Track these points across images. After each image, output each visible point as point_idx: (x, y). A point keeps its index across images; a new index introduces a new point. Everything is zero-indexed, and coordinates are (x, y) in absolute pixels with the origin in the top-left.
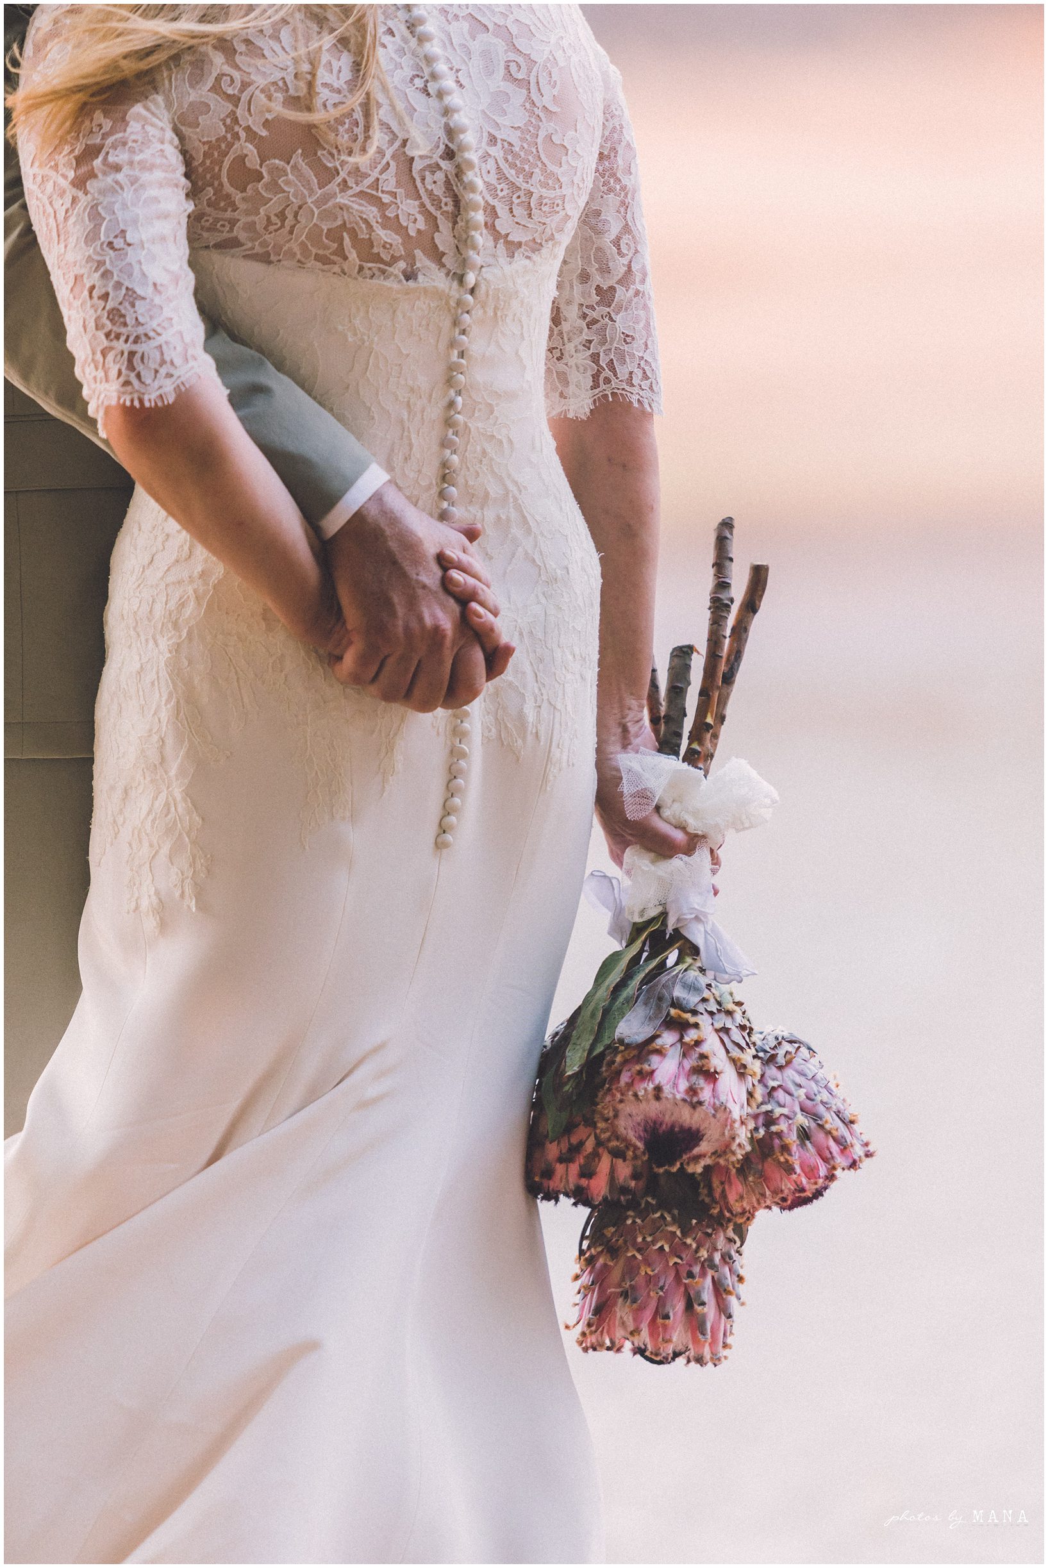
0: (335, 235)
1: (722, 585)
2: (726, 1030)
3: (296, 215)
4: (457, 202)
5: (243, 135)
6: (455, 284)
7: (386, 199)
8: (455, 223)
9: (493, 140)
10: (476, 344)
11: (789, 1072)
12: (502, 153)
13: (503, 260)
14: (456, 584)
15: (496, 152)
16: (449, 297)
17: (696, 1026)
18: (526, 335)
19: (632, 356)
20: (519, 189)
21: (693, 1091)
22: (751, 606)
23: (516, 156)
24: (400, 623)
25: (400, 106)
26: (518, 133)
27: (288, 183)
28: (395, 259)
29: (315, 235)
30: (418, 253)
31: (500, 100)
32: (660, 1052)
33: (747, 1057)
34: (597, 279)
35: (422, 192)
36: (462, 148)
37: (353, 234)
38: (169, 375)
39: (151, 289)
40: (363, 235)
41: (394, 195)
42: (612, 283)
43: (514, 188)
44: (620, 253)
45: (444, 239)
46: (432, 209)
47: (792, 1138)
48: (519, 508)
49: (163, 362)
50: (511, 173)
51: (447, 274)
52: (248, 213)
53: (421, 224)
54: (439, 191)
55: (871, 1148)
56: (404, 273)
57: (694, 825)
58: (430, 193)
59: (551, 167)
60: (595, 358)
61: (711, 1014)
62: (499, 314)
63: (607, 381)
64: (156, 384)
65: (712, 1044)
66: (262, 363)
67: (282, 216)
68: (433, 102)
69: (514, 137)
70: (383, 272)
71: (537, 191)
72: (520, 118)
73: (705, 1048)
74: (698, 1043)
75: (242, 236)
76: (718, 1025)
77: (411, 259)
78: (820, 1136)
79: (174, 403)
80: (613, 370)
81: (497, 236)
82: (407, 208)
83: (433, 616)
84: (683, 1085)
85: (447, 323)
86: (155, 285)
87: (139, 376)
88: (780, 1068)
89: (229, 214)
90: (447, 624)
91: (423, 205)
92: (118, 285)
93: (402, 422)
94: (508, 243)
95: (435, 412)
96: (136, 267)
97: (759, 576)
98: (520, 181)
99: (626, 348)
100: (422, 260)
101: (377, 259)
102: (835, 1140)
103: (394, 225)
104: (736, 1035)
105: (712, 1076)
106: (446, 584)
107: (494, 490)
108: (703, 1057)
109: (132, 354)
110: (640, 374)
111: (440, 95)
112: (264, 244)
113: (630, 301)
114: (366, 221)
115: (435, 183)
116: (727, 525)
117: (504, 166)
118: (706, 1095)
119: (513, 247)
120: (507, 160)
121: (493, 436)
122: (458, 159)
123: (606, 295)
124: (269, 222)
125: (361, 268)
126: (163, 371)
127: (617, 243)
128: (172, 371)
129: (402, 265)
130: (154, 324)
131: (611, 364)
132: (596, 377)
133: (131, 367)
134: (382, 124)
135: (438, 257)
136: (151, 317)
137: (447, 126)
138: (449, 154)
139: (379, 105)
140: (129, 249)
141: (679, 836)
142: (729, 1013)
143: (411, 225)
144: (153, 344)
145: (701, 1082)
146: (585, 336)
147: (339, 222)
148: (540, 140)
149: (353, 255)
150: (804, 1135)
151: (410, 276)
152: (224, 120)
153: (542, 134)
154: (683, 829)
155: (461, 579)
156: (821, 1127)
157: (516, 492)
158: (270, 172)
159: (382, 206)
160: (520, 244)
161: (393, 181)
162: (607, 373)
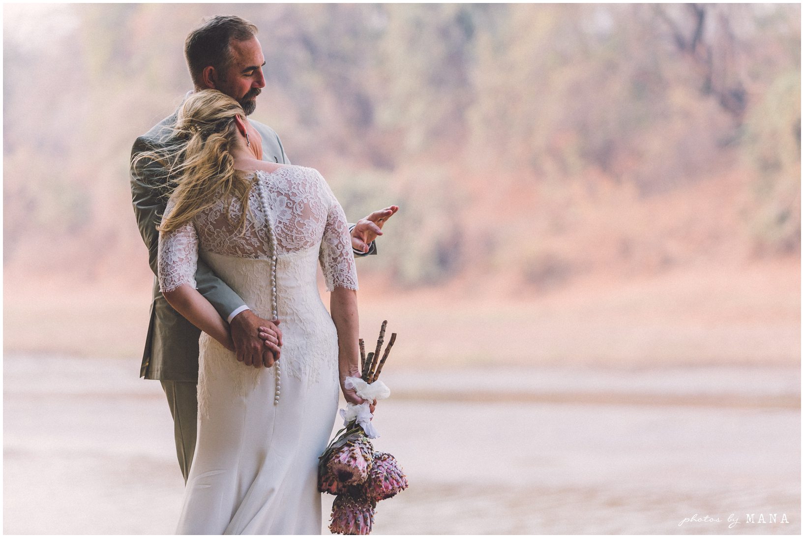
0: (234, 247)
1: (381, 337)
2: (363, 448)
3: (224, 243)
4: (268, 238)
5: (209, 223)
6: (270, 259)
7: (248, 238)
8: (269, 244)
9: (280, 222)
10: (279, 274)
11: (385, 462)
12: (283, 226)
13: (285, 253)
14: (262, 336)
15: (281, 225)
16: (268, 262)
17: (354, 446)
18: (297, 272)
19: (343, 275)
20: (289, 235)
21: (348, 462)
22: (391, 344)
23: (287, 226)
24: (245, 346)
25: (253, 215)
26: (289, 221)
27: (221, 235)
28: (251, 253)
29: (229, 247)
30: (258, 251)
31: (283, 213)
32: (343, 452)
33: (369, 456)
34: (332, 256)
35: (258, 236)
36: (269, 225)
37: (239, 247)
38: (173, 284)
39: (172, 262)
40: (242, 247)
41: (250, 237)
42: (337, 256)
43: (287, 234)
44: (338, 248)
45: (265, 248)
46: (262, 240)
47: (382, 479)
48: (297, 315)
49: (172, 281)
50: (286, 231)
51: (268, 257)
52: (213, 243)
53: (259, 244)
54: (263, 236)
55: (407, 484)
56: (255, 256)
57: (364, 397)
58: (261, 236)
59: (299, 229)
60: (333, 276)
61: (359, 444)
62: (286, 266)
63: (337, 281)
64: (170, 286)
65: (357, 451)
66: (217, 280)
67: (220, 243)
68: (263, 213)
69: (287, 222)
70: (249, 256)
71: (294, 235)
72: (290, 217)
73: (354, 452)
74: (353, 450)
75: (213, 248)
76: (360, 447)
77: (256, 253)
78: (391, 479)
79: (175, 291)
80: (338, 278)
81: (283, 247)
82: (254, 240)
83: (254, 344)
84: (347, 460)
85: (269, 269)
86: (174, 261)
87: (165, 285)
88: (382, 461)
89: (209, 243)
90: (259, 347)
91: (258, 239)
92: (165, 261)
93: (258, 294)
94: (286, 248)
95: (268, 292)
96: (170, 257)
97: (394, 336)
98: (289, 233)
99: (341, 273)
100: (259, 253)
101: (247, 253)
102: (395, 480)
103: (250, 244)
104: (366, 450)
105: (355, 459)
106: (259, 336)
107: (289, 311)
108: (353, 453)
109: (165, 279)
110: (346, 279)
111: (265, 211)
112: (218, 250)
113: (342, 261)
114: (242, 244)
115: (262, 234)
116: (385, 322)
117: (283, 228)
118: (352, 463)
119: (288, 250)
120: (284, 227)
121: (287, 298)
122: (268, 227)
123: (335, 259)
124: (218, 245)
125: (243, 256)
126: (172, 283)
127: (337, 246)
128: (175, 283)
129: (254, 254)
130: (171, 271)
131: (337, 277)
132: (334, 281)
133: (164, 282)
134: (247, 219)
135: (265, 252)
136: (171, 270)
137: (265, 219)
138: (266, 226)
139: (247, 215)
140: (169, 253)
141: (360, 399)
142: (365, 444)
143: (255, 245)
144: (170, 276)
145: (352, 460)
146: (331, 270)
147: (235, 244)
148: (295, 222)
149: (240, 252)
150: (386, 478)
151: (256, 257)
152: (204, 220)
153: (296, 221)
154: (361, 398)
155: (263, 334)
156: (391, 477)
157: (297, 312)
158: (217, 232)
159: (247, 240)
160: (291, 249)
161: (250, 234)
162: (337, 279)
